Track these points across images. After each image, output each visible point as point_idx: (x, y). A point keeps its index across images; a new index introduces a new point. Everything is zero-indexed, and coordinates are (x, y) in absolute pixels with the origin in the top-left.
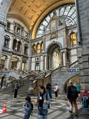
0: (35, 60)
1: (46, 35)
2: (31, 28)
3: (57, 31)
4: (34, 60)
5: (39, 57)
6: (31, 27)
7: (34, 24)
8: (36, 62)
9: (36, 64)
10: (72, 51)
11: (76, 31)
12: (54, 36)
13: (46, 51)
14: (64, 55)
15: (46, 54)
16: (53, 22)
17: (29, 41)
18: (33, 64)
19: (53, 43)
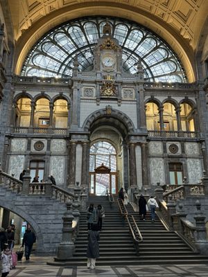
0: (29, 148)
1: (83, 82)
2: (18, 36)
3: (122, 83)
4: (23, 148)
5: (45, 142)
6: (20, 35)
7: (29, 27)
8: (32, 154)
9: (31, 162)
10: (152, 144)
11: (161, 99)
12: (112, 93)
13: (86, 128)
14: (138, 151)
15: (86, 136)
16: (106, 52)
17: (8, 78)
18: (18, 159)
19: (109, 112)
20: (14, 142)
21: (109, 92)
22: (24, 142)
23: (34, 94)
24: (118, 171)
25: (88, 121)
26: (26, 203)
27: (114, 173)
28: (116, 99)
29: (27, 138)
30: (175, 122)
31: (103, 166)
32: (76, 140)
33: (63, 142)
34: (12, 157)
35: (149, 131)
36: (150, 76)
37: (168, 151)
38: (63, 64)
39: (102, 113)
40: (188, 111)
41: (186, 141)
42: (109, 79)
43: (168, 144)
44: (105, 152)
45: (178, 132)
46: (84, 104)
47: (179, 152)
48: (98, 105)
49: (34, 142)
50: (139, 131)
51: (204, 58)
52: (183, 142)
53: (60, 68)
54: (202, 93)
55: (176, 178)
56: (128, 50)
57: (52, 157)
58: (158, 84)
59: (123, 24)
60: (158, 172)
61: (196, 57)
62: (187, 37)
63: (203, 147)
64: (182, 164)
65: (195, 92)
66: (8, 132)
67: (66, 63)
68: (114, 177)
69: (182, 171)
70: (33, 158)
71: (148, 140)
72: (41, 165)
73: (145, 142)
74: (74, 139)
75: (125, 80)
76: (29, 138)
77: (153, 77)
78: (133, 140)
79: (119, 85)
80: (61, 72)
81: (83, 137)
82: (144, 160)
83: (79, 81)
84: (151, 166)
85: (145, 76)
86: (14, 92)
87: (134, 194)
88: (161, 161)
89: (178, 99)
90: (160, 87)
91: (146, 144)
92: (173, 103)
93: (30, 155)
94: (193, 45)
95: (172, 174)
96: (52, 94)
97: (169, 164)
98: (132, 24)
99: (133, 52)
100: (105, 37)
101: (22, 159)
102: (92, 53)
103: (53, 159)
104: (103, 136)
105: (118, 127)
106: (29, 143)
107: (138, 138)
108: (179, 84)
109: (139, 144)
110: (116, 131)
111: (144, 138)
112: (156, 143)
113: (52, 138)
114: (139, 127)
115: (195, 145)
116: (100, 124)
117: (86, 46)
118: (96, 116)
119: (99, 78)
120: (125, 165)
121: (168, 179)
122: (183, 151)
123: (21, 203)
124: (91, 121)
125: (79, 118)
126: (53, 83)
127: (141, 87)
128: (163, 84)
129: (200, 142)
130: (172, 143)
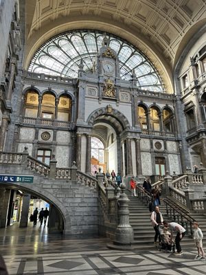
0: (36, 137)
3: (120, 87)
9: (38, 149)
10: (142, 141)
11: (148, 104)
12: (112, 94)
13: (90, 123)
14: (133, 146)
15: (90, 130)
19: (110, 111)
20: (23, 131)
21: (109, 93)
22: (32, 131)
23: (41, 89)
25: (92, 117)
27: (102, 165)
29: (35, 128)
31: (93, 158)
34: (20, 144)
37: (154, 147)
38: (66, 66)
39: (104, 111)
41: (167, 140)
42: (109, 82)
43: (154, 141)
46: (88, 101)
47: (163, 148)
48: (100, 104)
49: (41, 131)
50: (134, 128)
51: (182, 75)
52: (165, 140)
53: (64, 69)
54: (179, 102)
55: (160, 170)
58: (146, 92)
59: (116, 40)
60: (147, 164)
63: (180, 145)
64: (164, 158)
65: (174, 101)
66: (18, 121)
67: (69, 66)
69: (165, 164)
70: (41, 147)
72: (48, 153)
73: (139, 138)
74: (80, 132)
75: (122, 85)
76: (37, 129)
77: (140, 86)
78: (130, 136)
79: (118, 88)
80: (64, 73)
81: (87, 130)
82: (138, 155)
86: (23, 86)
88: (149, 155)
89: (161, 106)
91: (139, 140)
93: (38, 143)
95: (157, 166)
96: (59, 91)
97: (156, 158)
98: (123, 41)
99: (124, 64)
101: (31, 146)
103: (59, 149)
106: (37, 133)
107: (134, 134)
108: (162, 94)
109: (134, 140)
111: (138, 135)
112: (145, 140)
113: (58, 129)
114: (134, 125)
115: (174, 143)
117: (86, 54)
118: (99, 113)
119: (101, 80)
121: (154, 170)
122: (165, 148)
124: (95, 116)
125: (84, 114)
126: (59, 81)
127: (135, 92)
129: (178, 141)
130: (157, 140)
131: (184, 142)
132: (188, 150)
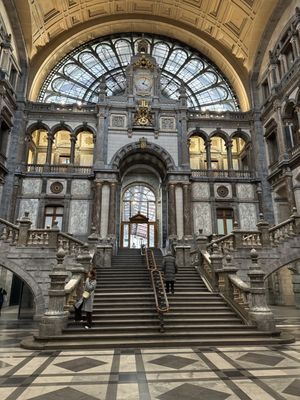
0: (44, 189)
1: (111, 108)
2: (32, 53)
3: (160, 110)
4: (37, 191)
5: (64, 183)
6: (34, 52)
7: (47, 44)
8: (47, 198)
9: (46, 207)
10: (196, 186)
11: (208, 131)
12: (147, 122)
13: (114, 165)
14: (179, 194)
15: (114, 176)
16: (141, 73)
17: (19, 104)
18: (31, 203)
19: (143, 146)
20: (26, 183)
21: (143, 121)
22: (38, 182)
23: (51, 124)
24: (157, 220)
25: (117, 157)
26: (23, 256)
27: (152, 223)
28: (152, 130)
29: (41, 177)
30: (225, 161)
31: (139, 215)
32: (102, 180)
33: (86, 182)
34: (23, 201)
35: (192, 171)
36: (196, 105)
37: (216, 194)
38: (89, 90)
39: (135, 147)
40: (241, 147)
41: (238, 182)
42: (143, 105)
43: (216, 186)
44: (142, 199)
45: (228, 171)
46: (112, 135)
47: (230, 195)
48: (130, 137)
49: (50, 182)
50: (180, 169)
51: (261, 81)
52: (234, 183)
53: (85, 95)
54: (258, 123)
55: (225, 227)
56: (169, 73)
57: (73, 202)
58: (205, 114)
59: (163, 43)
60: (203, 219)
61: (251, 81)
62: (240, 56)
63: (259, 189)
64: (232, 210)
65: (250, 123)
66: (18, 171)
67: (93, 89)
68: (152, 227)
69: (233, 218)
70: (49, 202)
71: (192, 181)
72: (59, 211)
73: (188, 182)
74: (100, 179)
75: (164, 106)
76: (44, 179)
77: (199, 106)
78: (173, 180)
79: (157, 112)
80: (87, 99)
81: (110, 176)
82: (186, 205)
83: (106, 107)
84: (195, 212)
85: (189, 105)
86: (27, 122)
87: (173, 246)
88: (207, 207)
89: (229, 132)
90: (207, 117)
91: (189, 185)
92: (223, 136)
93: (46, 198)
94: (248, 66)
95: (220, 222)
96: (74, 125)
97: (217, 209)
98: (174, 42)
99: (175, 76)
100: (139, 55)
101: (36, 203)
102: (125, 76)
103: (74, 204)
104: (140, 179)
105: (156, 167)
106: (44, 185)
107: (179, 177)
108: (231, 114)
109: (181, 185)
110: (154, 170)
111: (186, 177)
112: (201, 184)
113: (73, 178)
114: (180, 165)
115: (250, 187)
116: (134, 162)
117: (118, 69)
118: (127, 150)
119: (131, 103)
120: (164, 212)
121: (215, 227)
122: (234, 194)
123: (16, 256)
124: (121, 156)
125: (105, 154)
126: (76, 111)
127: (184, 115)
128: (211, 113)
129: (255, 183)
130: (221, 184)
131: (265, 183)
132: (270, 195)
